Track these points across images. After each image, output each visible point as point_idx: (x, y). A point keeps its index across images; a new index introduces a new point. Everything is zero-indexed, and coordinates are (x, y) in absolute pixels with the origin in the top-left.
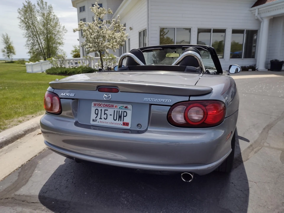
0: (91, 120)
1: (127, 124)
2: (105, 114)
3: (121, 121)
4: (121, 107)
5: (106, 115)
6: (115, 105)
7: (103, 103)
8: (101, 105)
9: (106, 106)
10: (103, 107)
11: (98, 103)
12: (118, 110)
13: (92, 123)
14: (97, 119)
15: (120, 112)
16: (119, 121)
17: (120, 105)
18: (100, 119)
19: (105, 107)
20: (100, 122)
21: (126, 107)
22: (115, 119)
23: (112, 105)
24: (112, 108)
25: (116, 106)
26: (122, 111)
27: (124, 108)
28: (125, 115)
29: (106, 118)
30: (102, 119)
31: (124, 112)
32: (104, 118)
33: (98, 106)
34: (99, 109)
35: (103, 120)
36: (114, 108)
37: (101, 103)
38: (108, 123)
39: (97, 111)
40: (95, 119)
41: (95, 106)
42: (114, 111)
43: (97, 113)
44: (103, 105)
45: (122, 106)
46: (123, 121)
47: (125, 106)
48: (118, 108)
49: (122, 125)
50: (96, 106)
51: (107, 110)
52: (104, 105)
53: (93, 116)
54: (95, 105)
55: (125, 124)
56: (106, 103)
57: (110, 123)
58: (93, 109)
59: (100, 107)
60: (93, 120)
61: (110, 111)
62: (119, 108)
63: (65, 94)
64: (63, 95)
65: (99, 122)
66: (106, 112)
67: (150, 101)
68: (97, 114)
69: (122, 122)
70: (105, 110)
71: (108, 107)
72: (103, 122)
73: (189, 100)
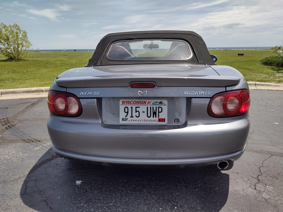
0: (121, 119)
1: (163, 120)
2: (136, 111)
3: (156, 117)
4: (154, 103)
5: (138, 112)
6: (147, 101)
7: (133, 100)
8: (131, 102)
9: (137, 102)
10: (133, 104)
11: (128, 100)
12: (152, 106)
13: (122, 122)
14: (127, 117)
15: (155, 109)
16: (153, 117)
17: (152, 101)
18: (131, 117)
19: (136, 104)
20: (132, 121)
21: (161, 103)
22: (149, 116)
23: (144, 101)
24: (144, 104)
25: (148, 103)
26: (156, 107)
27: (158, 103)
28: (160, 111)
29: (138, 116)
30: (133, 117)
31: (159, 107)
32: (136, 116)
33: (127, 104)
34: (129, 107)
35: (135, 118)
36: (147, 104)
37: (130, 100)
38: (141, 121)
39: (126, 109)
40: (125, 118)
41: (123, 104)
42: (147, 107)
43: (126, 111)
44: (133, 102)
45: (156, 102)
46: (159, 117)
47: (159, 102)
48: (151, 104)
49: (157, 121)
50: (125, 104)
51: (139, 107)
52: (135, 102)
53: (122, 115)
54: (123, 102)
55: (160, 120)
56: (136, 100)
57: (143, 121)
58: (122, 108)
59: (130, 104)
60: (123, 120)
61: (142, 108)
62: (153, 104)
63: (86, 93)
64: (83, 94)
65: (130, 120)
66: (138, 109)
67: (191, 94)
68: (128, 112)
69: (157, 119)
70: (136, 107)
71: (139, 104)
72: (135, 120)
73: (226, 91)
